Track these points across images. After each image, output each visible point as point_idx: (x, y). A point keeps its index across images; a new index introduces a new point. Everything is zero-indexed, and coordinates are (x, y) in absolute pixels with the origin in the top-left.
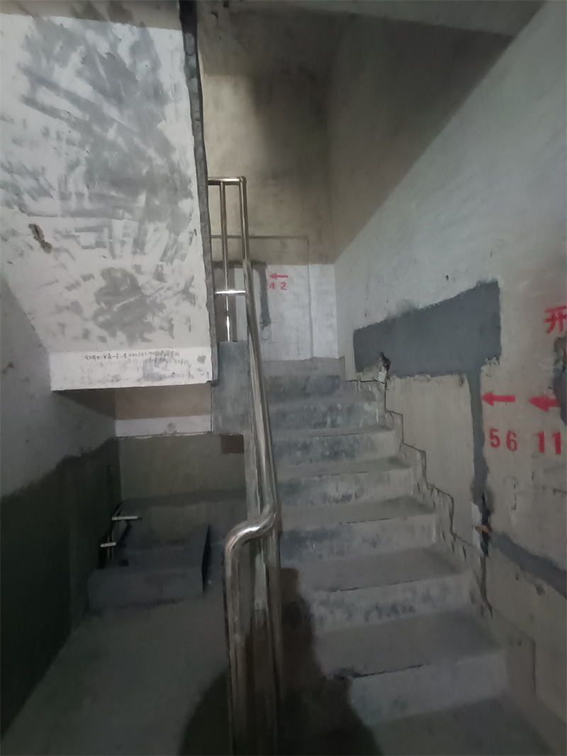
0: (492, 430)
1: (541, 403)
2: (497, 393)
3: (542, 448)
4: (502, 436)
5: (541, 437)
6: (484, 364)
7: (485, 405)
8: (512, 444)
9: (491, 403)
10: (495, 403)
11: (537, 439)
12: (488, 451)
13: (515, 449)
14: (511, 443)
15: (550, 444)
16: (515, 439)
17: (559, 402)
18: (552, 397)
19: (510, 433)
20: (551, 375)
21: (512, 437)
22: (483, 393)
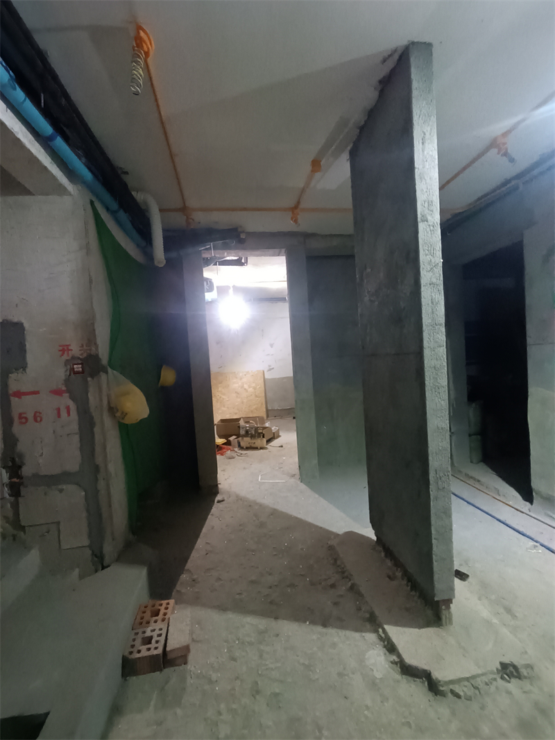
0: (20, 414)
1: (57, 392)
2: (24, 390)
3: (59, 416)
4: (30, 416)
5: (59, 410)
6: (12, 373)
7: (14, 400)
8: (39, 419)
9: (20, 397)
10: (23, 397)
11: (56, 412)
12: (16, 429)
13: (41, 420)
14: (37, 417)
15: (64, 413)
16: (41, 415)
17: (68, 391)
18: (64, 388)
19: (36, 412)
20: (63, 378)
21: (38, 414)
22: (11, 392)
